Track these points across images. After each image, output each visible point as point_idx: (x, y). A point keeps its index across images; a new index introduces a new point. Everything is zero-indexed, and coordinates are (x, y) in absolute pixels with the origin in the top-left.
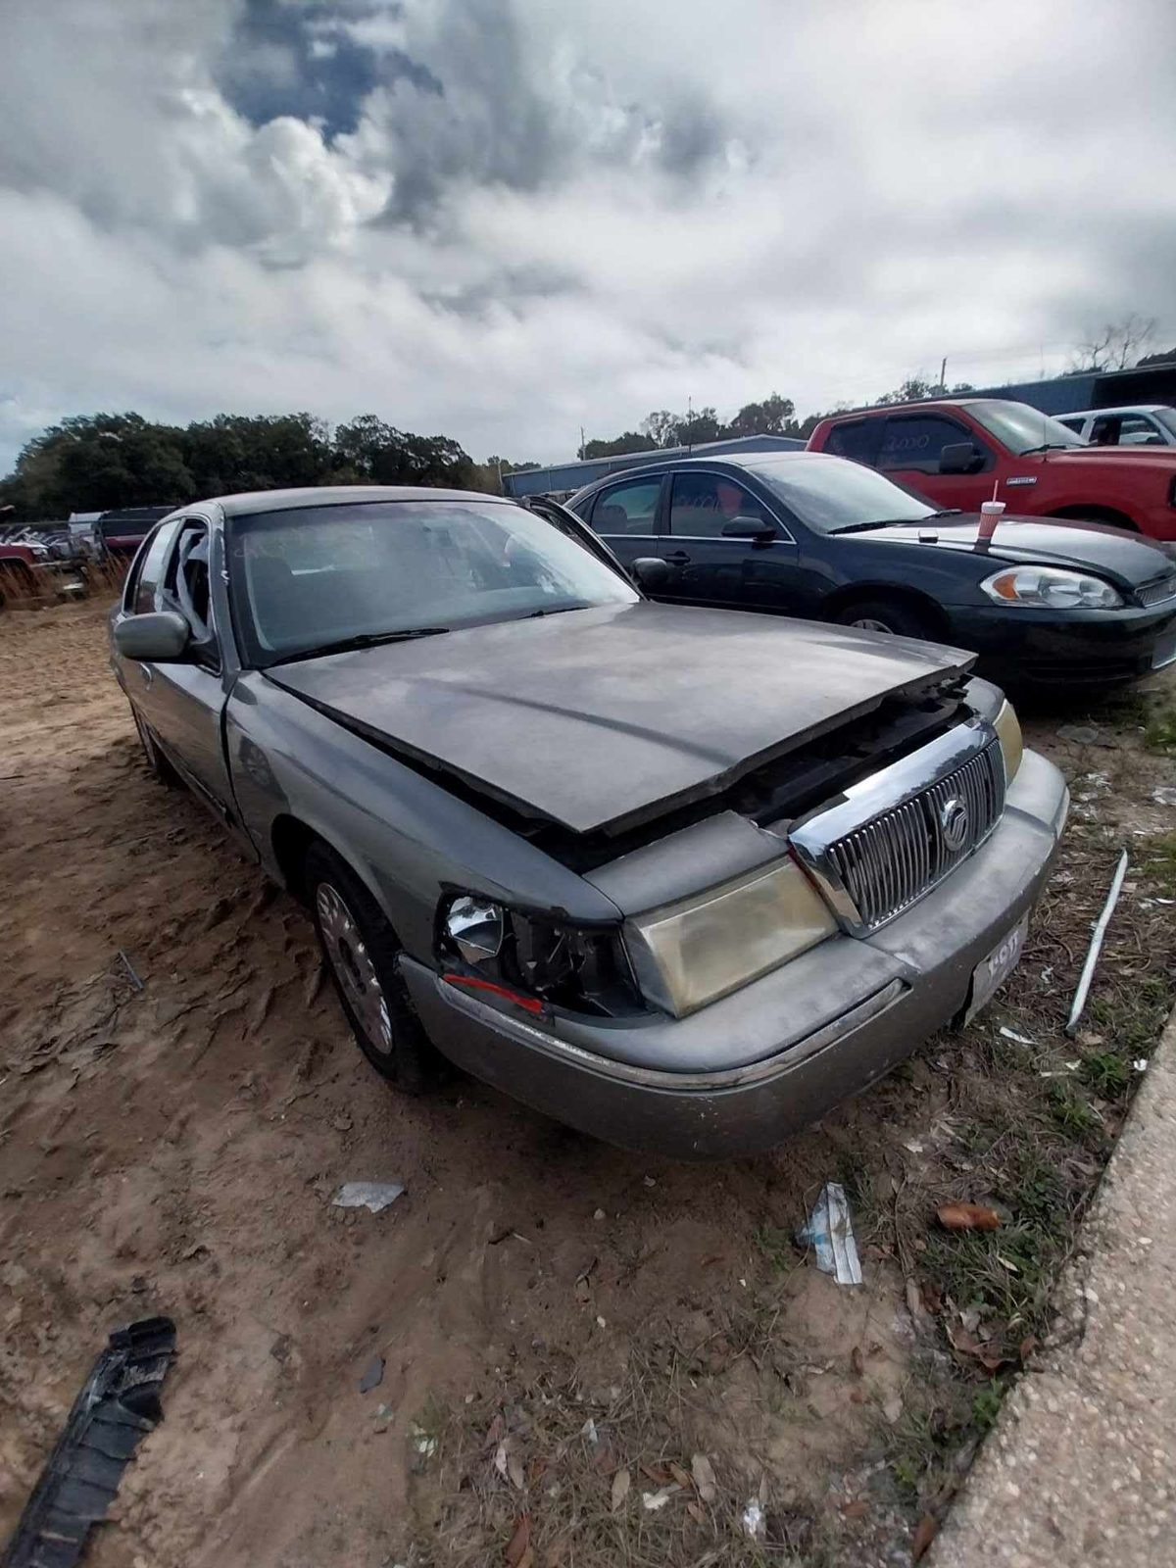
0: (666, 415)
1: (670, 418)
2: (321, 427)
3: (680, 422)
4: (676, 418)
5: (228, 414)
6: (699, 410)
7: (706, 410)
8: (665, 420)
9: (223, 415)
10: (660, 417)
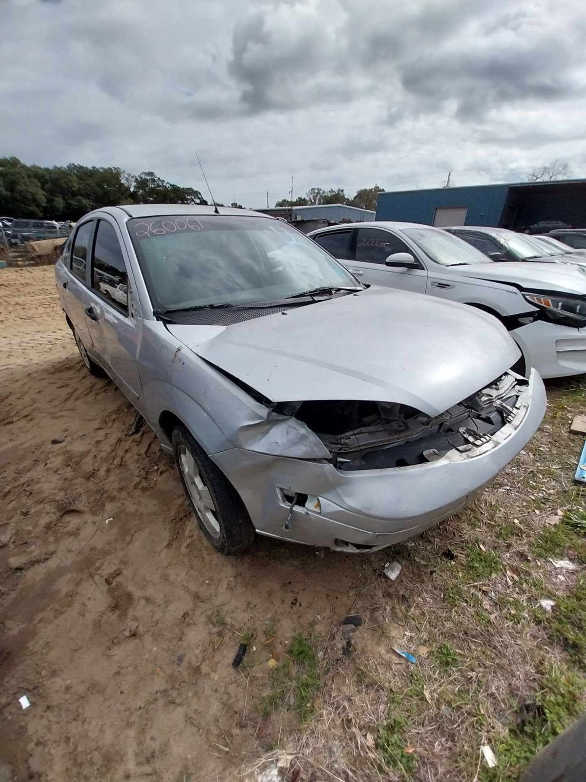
0: (319, 190)
1: (321, 192)
2: (126, 176)
3: (326, 194)
4: (324, 192)
5: (76, 164)
6: (336, 189)
7: (339, 190)
8: (318, 193)
9: (73, 164)
10: (316, 191)
